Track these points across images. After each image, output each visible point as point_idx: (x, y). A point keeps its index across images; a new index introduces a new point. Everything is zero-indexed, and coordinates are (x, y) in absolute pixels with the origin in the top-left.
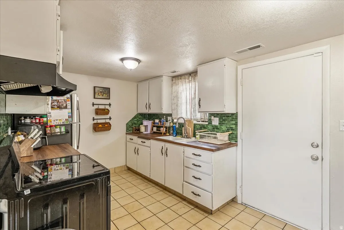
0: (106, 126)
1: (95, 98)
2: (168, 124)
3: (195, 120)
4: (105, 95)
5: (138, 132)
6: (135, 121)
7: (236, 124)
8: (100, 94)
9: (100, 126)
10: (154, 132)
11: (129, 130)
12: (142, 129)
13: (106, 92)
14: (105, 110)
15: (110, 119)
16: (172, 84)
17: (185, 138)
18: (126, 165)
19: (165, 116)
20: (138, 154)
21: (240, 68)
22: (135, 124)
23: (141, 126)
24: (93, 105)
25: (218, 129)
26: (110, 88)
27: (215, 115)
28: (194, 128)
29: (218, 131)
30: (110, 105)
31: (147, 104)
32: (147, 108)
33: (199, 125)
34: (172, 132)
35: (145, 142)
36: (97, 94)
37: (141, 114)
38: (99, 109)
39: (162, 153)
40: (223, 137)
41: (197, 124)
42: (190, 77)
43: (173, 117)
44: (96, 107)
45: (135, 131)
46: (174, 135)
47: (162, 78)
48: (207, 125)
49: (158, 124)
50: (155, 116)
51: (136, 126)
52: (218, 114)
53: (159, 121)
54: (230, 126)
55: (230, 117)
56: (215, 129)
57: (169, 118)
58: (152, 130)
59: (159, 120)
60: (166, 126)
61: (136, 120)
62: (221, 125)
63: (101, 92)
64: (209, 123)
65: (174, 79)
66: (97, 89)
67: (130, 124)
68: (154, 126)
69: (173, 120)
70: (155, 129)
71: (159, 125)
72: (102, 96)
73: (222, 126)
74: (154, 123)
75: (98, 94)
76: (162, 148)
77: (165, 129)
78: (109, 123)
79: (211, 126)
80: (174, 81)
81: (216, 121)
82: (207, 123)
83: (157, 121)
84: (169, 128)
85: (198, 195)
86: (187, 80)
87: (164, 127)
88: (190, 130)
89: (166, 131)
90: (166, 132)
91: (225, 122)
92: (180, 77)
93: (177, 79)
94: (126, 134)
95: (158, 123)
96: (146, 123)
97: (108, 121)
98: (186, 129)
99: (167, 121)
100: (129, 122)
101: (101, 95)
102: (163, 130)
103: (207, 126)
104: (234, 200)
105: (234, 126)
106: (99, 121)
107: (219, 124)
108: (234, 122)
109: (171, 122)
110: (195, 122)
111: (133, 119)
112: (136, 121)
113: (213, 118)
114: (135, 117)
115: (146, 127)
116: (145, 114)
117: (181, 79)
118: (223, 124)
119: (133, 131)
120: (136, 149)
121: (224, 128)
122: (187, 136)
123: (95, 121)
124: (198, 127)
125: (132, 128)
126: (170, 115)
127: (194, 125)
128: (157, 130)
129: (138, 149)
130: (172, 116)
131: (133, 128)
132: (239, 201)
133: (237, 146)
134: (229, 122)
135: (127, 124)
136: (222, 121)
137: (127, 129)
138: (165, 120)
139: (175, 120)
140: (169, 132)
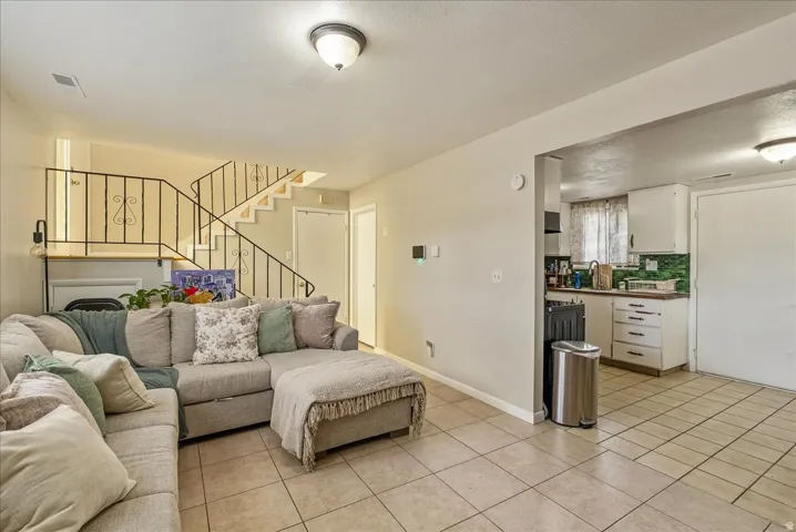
2: (563, 272)
3: (616, 265)
7: (688, 269)
16: (571, 214)
19: (556, 260)
21: (694, 195)
25: (657, 276)
27: (653, 257)
28: (613, 276)
29: (657, 279)
33: (621, 272)
34: (570, 282)
40: (667, 286)
41: (617, 270)
42: (608, 204)
43: (573, 260)
46: (577, 287)
48: (636, 271)
52: (658, 256)
54: (677, 271)
55: (678, 259)
56: (651, 275)
57: (562, 263)
60: (559, 274)
62: (662, 271)
64: (640, 269)
65: (573, 206)
69: (571, 267)
73: (664, 272)
79: (644, 273)
80: (573, 209)
81: (652, 266)
82: (637, 269)
84: (566, 277)
85: (639, 354)
86: (601, 209)
87: (556, 276)
88: (608, 279)
90: (559, 283)
91: (668, 266)
92: (587, 204)
93: (581, 206)
98: (599, 279)
99: (560, 268)
103: (636, 273)
104: (683, 368)
105: (684, 272)
107: (658, 269)
108: (683, 266)
109: (567, 269)
110: (614, 267)
113: (648, 260)
117: (588, 207)
118: (665, 269)
121: (666, 274)
122: (601, 288)
124: (620, 274)
126: (567, 259)
127: (613, 272)
130: (569, 260)
132: (692, 369)
133: (689, 297)
134: (675, 266)
136: (663, 265)
138: (556, 266)
139: (575, 266)
140: (565, 284)
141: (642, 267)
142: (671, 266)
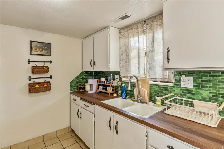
0: (45, 85)
1: (31, 54)
2: (115, 84)
3: (152, 79)
4: (44, 51)
5: (84, 90)
6: (80, 79)
8: (37, 50)
9: (37, 86)
10: (100, 92)
11: (73, 89)
12: (88, 88)
13: (46, 48)
14: (44, 68)
15: (51, 77)
16: (120, 37)
17: (139, 102)
18: (70, 126)
19: (111, 74)
20: (81, 118)
22: (80, 82)
23: (86, 84)
24: (29, 62)
25: (193, 94)
26: (50, 44)
28: (150, 90)
29: (193, 97)
30: (51, 62)
31: (91, 61)
32: (91, 65)
33: (158, 87)
34: (120, 92)
35: (88, 106)
36: (34, 49)
37: (86, 72)
38: (36, 67)
39: (110, 127)
41: (154, 85)
42: (145, 25)
43: (122, 75)
44: (33, 64)
45: (80, 89)
46: (124, 97)
47: (109, 29)
48: (170, 86)
49: (104, 83)
50: (101, 74)
51: (81, 85)
52: (194, 72)
53: (105, 80)
54: (219, 91)
55: (219, 76)
57: (117, 76)
58: (98, 89)
59: (105, 78)
60: (113, 85)
61: (81, 77)
62: (198, 89)
63: (39, 48)
64: (175, 84)
65: (122, 31)
66: (33, 44)
67: (75, 82)
68: (100, 85)
69: (121, 79)
70: (101, 88)
71: (106, 84)
72: (41, 52)
73: (202, 90)
74: (100, 81)
75: (36, 50)
76: (110, 120)
77: (112, 88)
78: (49, 82)
79: (179, 89)
80: (122, 34)
81: (188, 83)
82: (172, 84)
83: (103, 79)
84: (117, 87)
87: (111, 86)
89: (113, 90)
90: (113, 92)
91: (207, 84)
92: (130, 27)
93: (126, 30)
94: (70, 93)
95: (104, 81)
96: (91, 81)
97: (47, 80)
98: (139, 91)
99: (114, 80)
100: (73, 80)
101: (39, 51)
102: (110, 90)
103: (171, 89)
106: (37, 81)
107: (194, 86)
109: (118, 81)
110: (151, 82)
111: (78, 77)
112: (82, 79)
113: (183, 77)
114: (80, 75)
115: (91, 85)
116: (91, 72)
117: (131, 29)
118: (202, 87)
119: (78, 90)
120: (79, 113)
121: (205, 93)
122: (140, 101)
123: (32, 81)
124: (157, 88)
125: (76, 86)
126: (118, 73)
127: (150, 86)
128: (103, 89)
129: (81, 113)
130: (120, 74)
131: (78, 86)
134: (215, 84)
135: (71, 83)
136: (200, 81)
137: (71, 87)
138: (111, 79)
139: (124, 79)
140: (117, 93)
141: (177, 84)
142: (211, 84)
